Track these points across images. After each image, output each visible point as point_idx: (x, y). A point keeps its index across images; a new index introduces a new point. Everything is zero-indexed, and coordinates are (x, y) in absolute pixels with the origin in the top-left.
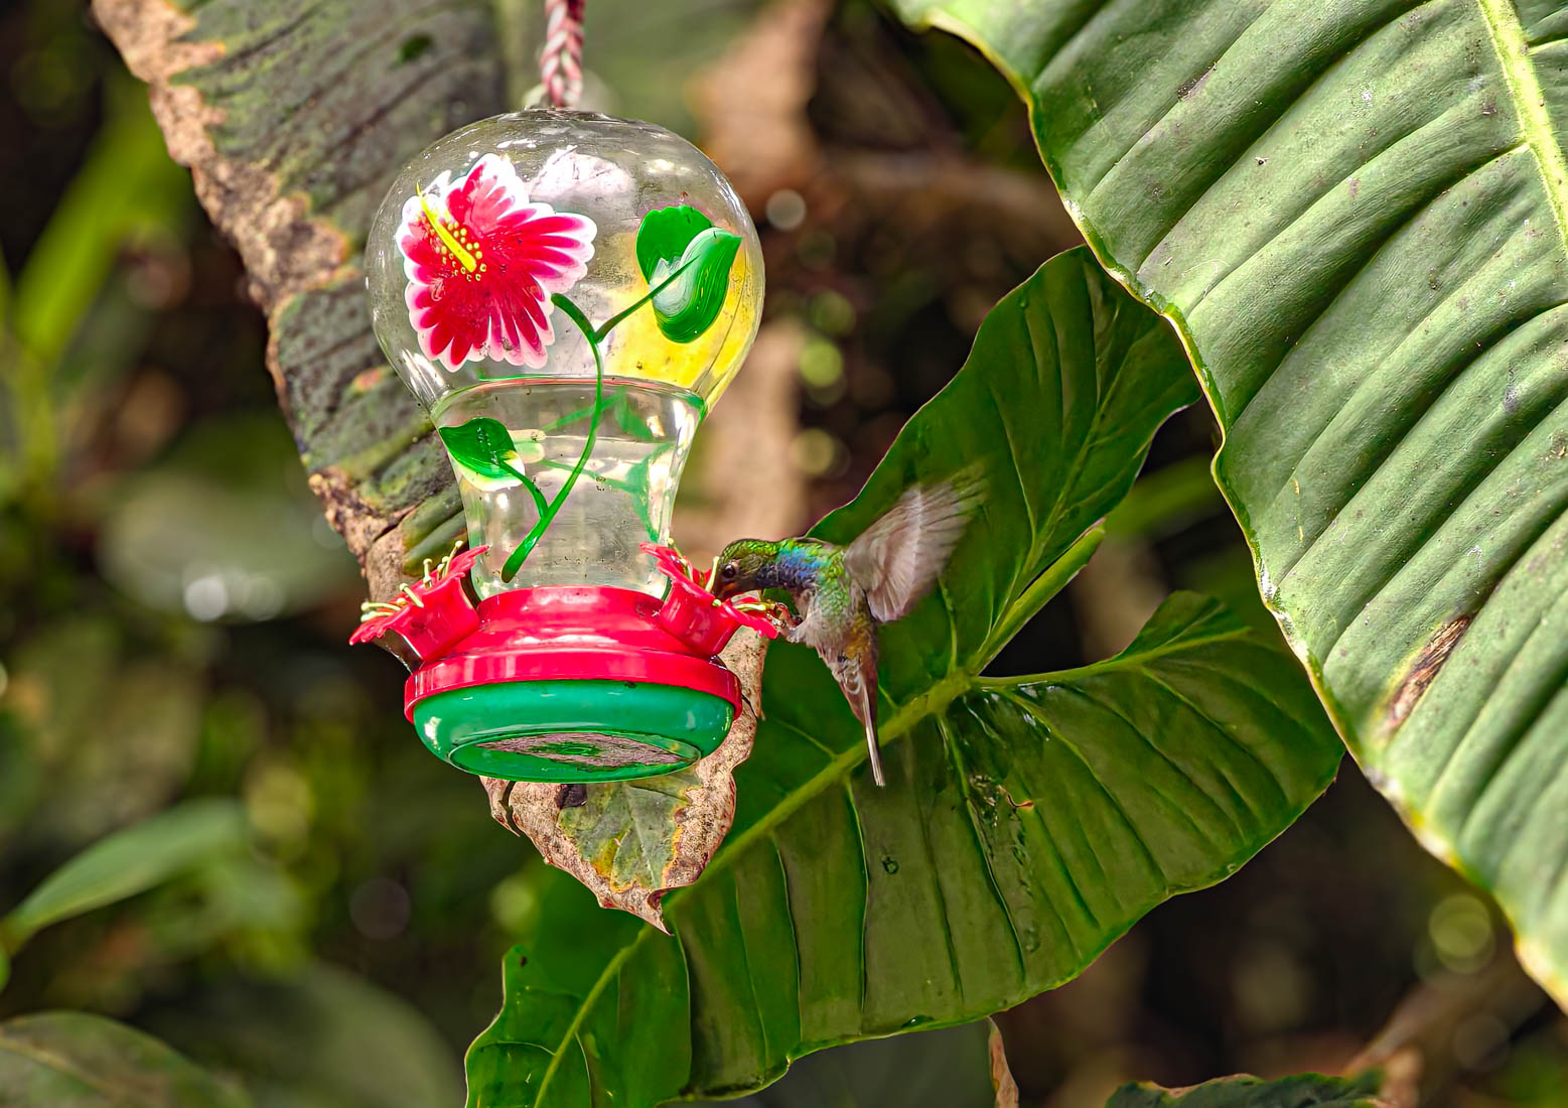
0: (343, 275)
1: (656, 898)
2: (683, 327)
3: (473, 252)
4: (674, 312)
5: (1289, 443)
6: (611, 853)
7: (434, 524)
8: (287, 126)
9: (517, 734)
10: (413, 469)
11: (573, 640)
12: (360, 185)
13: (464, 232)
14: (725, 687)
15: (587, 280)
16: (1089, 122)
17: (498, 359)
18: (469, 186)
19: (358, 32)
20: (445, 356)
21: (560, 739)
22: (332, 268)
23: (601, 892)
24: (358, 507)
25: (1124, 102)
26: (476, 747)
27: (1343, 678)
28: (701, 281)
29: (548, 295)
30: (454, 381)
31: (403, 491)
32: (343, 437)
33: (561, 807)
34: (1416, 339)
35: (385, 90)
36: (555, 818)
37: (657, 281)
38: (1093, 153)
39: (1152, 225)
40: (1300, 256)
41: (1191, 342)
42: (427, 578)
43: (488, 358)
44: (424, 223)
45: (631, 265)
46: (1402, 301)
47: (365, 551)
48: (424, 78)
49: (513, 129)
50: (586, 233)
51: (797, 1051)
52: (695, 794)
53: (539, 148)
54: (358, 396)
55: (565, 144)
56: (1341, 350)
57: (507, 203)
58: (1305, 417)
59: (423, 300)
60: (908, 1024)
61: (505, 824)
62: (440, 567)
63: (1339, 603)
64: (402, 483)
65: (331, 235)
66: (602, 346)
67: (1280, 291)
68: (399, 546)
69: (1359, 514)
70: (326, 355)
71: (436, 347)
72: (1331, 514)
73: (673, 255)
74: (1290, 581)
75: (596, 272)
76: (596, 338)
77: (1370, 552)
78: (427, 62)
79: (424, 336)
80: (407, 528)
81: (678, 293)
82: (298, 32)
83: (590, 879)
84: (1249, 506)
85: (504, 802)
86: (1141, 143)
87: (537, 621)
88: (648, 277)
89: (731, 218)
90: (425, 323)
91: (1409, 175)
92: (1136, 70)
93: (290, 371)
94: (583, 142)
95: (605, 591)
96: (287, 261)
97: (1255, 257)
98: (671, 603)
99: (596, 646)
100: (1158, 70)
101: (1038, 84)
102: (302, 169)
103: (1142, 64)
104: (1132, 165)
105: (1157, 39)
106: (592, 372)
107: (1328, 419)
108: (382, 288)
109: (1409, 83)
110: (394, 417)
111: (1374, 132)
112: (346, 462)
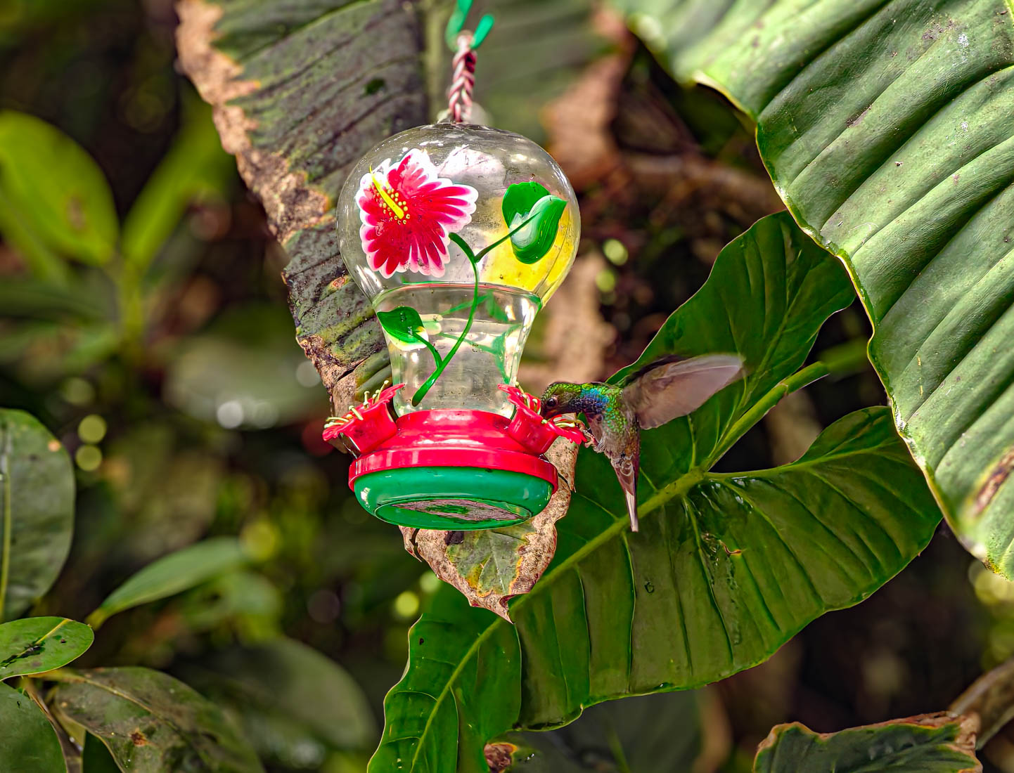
0: (325, 220)
1: (505, 601)
2: (529, 254)
3: (402, 207)
4: (524, 245)
5: (915, 335)
6: (478, 573)
7: (376, 370)
8: (295, 132)
9: (418, 499)
10: (364, 336)
11: (454, 442)
12: (338, 166)
13: (397, 195)
14: (550, 476)
15: (471, 225)
16: (792, 139)
17: (414, 271)
18: (402, 168)
19: (340, 77)
20: (382, 269)
21: (444, 503)
22: (320, 216)
23: (471, 596)
24: (329, 359)
25: (814, 128)
26: (393, 506)
27: (948, 479)
28: (541, 226)
29: (447, 234)
30: (387, 284)
31: (357, 350)
32: (322, 317)
33: (448, 544)
34: (995, 272)
35: (355, 111)
36: (444, 550)
37: (514, 226)
38: (794, 159)
39: (830, 202)
40: (922, 221)
41: (854, 272)
42: (366, 402)
43: (409, 271)
44: (373, 190)
45: (499, 216)
46: (986, 248)
47: (333, 386)
48: (379, 104)
49: (430, 134)
50: (472, 197)
51: (587, 703)
52: (531, 537)
53: (445, 146)
54: (332, 292)
55: (461, 144)
56: (949, 277)
57: (424, 178)
58: (925, 320)
59: (370, 235)
60: (657, 688)
61: (413, 554)
62: (374, 396)
63: (945, 433)
64: (357, 345)
65: (319, 195)
66: (479, 265)
67: (910, 242)
68: (353, 383)
69: (958, 379)
70: (313, 267)
71: (378, 263)
72: (941, 378)
73: (524, 210)
74: (914, 419)
75: (477, 220)
76: (475, 259)
77: (966, 402)
78: (381, 95)
79: (370, 257)
80: (360, 372)
81: (527, 234)
82: (304, 76)
83: (464, 588)
84: (889, 373)
85: (413, 540)
86: (824, 153)
87: (432, 430)
88: (509, 224)
89: (561, 189)
90: (371, 249)
91: (991, 173)
92: (821, 109)
93: (291, 276)
94: (472, 143)
95: (475, 413)
96: (292, 211)
97: (894, 222)
98: (516, 421)
99: (468, 446)
100: (835, 109)
101: (761, 118)
102: (303, 157)
103: (825, 105)
104: (818, 164)
105: (835, 90)
106: (472, 280)
107: (940, 321)
108: (347, 227)
109: (991, 118)
110: (354, 306)
111: (969, 147)
112: (323, 332)
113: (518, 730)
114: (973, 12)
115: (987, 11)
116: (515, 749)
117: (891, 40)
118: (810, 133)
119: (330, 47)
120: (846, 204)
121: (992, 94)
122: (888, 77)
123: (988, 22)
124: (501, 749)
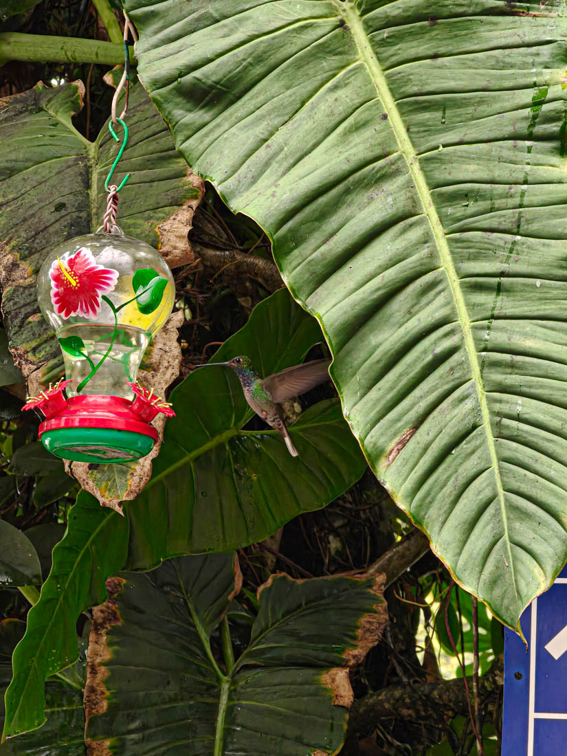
0: (28, 281)
1: (120, 504)
2: (146, 309)
3: (75, 280)
4: (143, 304)
5: (356, 363)
6: (106, 487)
7: (52, 368)
8: (13, 230)
9: (78, 446)
10: (47, 348)
11: (100, 414)
12: (37, 251)
13: (73, 273)
14: (153, 434)
15: (114, 291)
16: (292, 250)
17: (81, 316)
18: (76, 258)
19: (40, 201)
20: (63, 314)
21: (93, 448)
22: (26, 279)
23: (101, 500)
24: (26, 360)
25: (304, 244)
26: (63, 449)
27: (371, 445)
28: (153, 294)
29: (100, 296)
30: (65, 322)
31: (43, 356)
32: (24, 337)
33: (90, 469)
34: (402, 330)
35: (48, 221)
36: (88, 473)
37: (138, 293)
38: (293, 260)
39: (312, 286)
40: (363, 299)
41: (323, 326)
42: (50, 389)
43: (78, 316)
44: (59, 269)
45: (130, 287)
46: (398, 316)
47: (28, 376)
48: (62, 217)
49: (92, 239)
50: (115, 275)
51: (166, 557)
52: (138, 467)
53: (101, 246)
54: (30, 322)
55: (110, 245)
56: (376, 332)
57: (89, 264)
58: (363, 355)
59: (56, 295)
60: (205, 551)
61: (70, 474)
62: (55, 386)
63: (371, 420)
64: (43, 353)
65: (26, 267)
66: (117, 314)
67: (355, 311)
68: (40, 375)
69: (379, 389)
70: (20, 308)
71: (60, 310)
72: (370, 388)
73: (145, 284)
74: (354, 410)
75: (117, 289)
76: (116, 311)
77: (383, 402)
78: (63, 212)
79: (56, 307)
80: (43, 369)
81: (146, 298)
82: (21, 198)
83: (98, 495)
84: (341, 384)
85: (70, 466)
86: (310, 258)
87: (88, 407)
88: (135, 291)
89: (165, 273)
90: (57, 302)
91: (402, 275)
92: (309, 234)
93: (7, 313)
94: (117, 245)
95: (112, 398)
96: (10, 275)
97: (347, 299)
98: (136, 403)
99: (108, 417)
100: (316, 234)
101: (275, 237)
102: (17, 245)
103: (312, 231)
104: (306, 265)
105: (317, 224)
106: (113, 322)
107: (370, 356)
108: (42, 289)
109: (403, 245)
110: (42, 331)
111: (391, 260)
112: (24, 345)
113: (125, 571)
114: (395, 185)
115: (403, 185)
116: (124, 581)
117: (349, 198)
118: (302, 246)
119: (35, 184)
120: (320, 288)
121: (404, 231)
122: (346, 218)
123: (404, 191)
124: (116, 581)
